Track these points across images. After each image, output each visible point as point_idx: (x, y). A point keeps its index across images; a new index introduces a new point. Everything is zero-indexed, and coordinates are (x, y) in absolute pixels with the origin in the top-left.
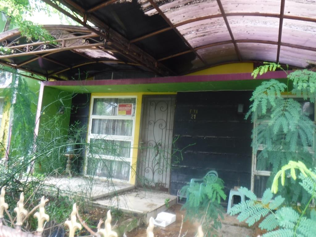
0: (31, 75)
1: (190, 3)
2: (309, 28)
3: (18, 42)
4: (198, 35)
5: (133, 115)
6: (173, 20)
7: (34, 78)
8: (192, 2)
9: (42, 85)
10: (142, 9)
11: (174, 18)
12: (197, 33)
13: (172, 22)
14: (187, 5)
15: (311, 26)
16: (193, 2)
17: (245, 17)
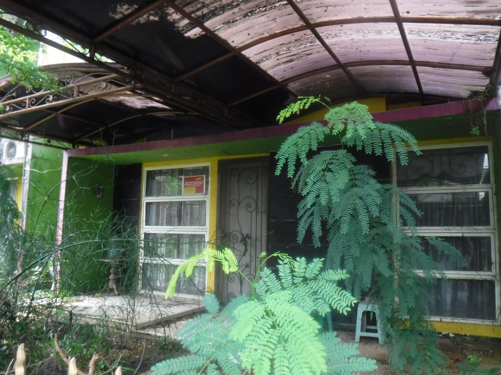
0: (47, 142)
1: (251, 12)
2: (448, 34)
3: (14, 94)
4: (281, 61)
5: (206, 194)
6: (233, 42)
7: (51, 146)
8: (253, 11)
9: (65, 156)
10: (178, 30)
11: (235, 39)
12: (278, 57)
13: (233, 45)
14: (247, 17)
15: (450, 31)
16: (256, 10)
17: (345, 26)
